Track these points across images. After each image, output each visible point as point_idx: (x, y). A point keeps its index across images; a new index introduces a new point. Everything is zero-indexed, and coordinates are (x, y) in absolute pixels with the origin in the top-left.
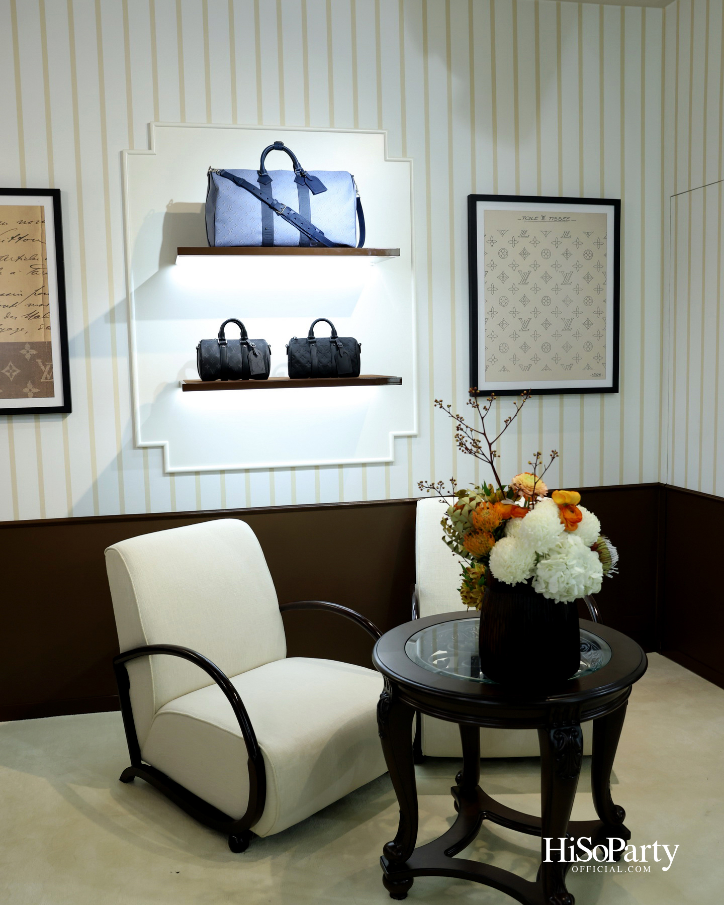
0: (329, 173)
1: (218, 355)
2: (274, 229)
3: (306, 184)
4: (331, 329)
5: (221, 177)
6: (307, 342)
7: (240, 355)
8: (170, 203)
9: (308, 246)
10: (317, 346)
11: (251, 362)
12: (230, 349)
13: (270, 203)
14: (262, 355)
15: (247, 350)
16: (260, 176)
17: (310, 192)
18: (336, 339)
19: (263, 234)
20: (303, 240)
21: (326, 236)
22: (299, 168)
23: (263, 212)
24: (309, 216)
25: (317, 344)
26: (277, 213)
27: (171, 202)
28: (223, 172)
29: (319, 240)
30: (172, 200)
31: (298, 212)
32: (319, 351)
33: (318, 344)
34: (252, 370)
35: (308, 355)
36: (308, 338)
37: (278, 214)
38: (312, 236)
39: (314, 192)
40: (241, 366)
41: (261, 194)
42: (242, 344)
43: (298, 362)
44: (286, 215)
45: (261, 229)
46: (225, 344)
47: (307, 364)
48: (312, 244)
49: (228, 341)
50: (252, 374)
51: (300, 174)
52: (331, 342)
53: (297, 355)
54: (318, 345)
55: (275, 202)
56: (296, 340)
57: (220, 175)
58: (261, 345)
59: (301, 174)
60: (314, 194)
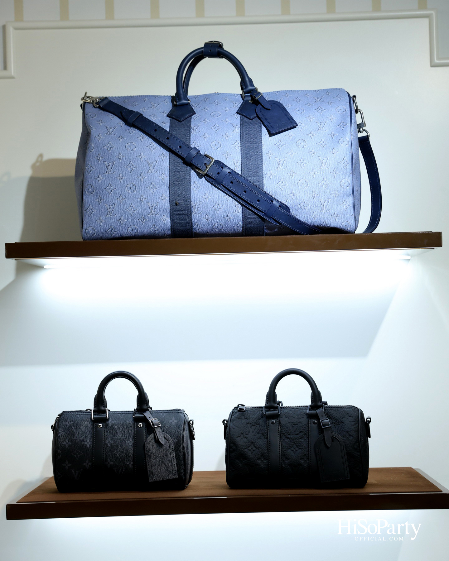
0: (305, 93)
1: (88, 443)
2: (193, 204)
3: (258, 116)
4: (309, 391)
5: (101, 111)
6: (263, 416)
7: (130, 443)
8: (37, 161)
9: (260, 233)
10: (280, 425)
11: (150, 456)
12: (113, 430)
13: (184, 155)
14: (172, 443)
15: (144, 431)
16: (174, 106)
17: (264, 131)
18: (318, 411)
19: (172, 213)
20: (250, 223)
21: (294, 213)
22: (250, 88)
23: (172, 172)
24: (260, 177)
25: (281, 419)
26: (198, 174)
27: (40, 159)
28: (105, 102)
29: (279, 220)
30: (41, 156)
31: (239, 170)
32: (283, 434)
33: (284, 420)
34: (152, 472)
35: (262, 443)
36: (266, 407)
37: (200, 176)
38: (266, 214)
39: (271, 130)
40: (130, 463)
41: (168, 138)
42: (137, 420)
43: (242, 456)
44: (214, 175)
45: (167, 205)
46: (104, 420)
47: (259, 461)
48: (268, 229)
49: (111, 413)
50: (150, 480)
51: (250, 98)
52: (310, 416)
53: (241, 441)
54: (283, 422)
55: (194, 153)
56: (241, 411)
57: (99, 107)
58: (173, 421)
59: (253, 99)
60: (271, 135)
